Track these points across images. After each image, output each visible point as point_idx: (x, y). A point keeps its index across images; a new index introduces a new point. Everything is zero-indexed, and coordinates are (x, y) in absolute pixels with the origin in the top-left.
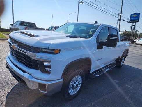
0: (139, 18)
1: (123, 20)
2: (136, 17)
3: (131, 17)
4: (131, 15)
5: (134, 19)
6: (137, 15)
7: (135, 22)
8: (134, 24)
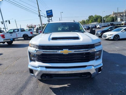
0: (52, 14)
1: (42, 16)
2: (50, 13)
3: (47, 13)
4: (47, 11)
5: (50, 14)
6: (50, 12)
7: (51, 17)
8: (50, 18)
